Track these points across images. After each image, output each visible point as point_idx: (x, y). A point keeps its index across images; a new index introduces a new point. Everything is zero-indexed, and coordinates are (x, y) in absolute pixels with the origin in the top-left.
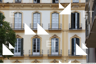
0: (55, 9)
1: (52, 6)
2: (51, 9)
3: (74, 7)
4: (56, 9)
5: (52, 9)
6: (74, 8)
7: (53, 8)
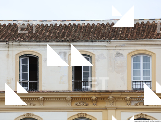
0: (82, 106)
1: (73, 99)
2: (70, 106)
3: (136, 102)
4: (84, 107)
5: (74, 106)
6: (136, 105)
7: (75, 103)
